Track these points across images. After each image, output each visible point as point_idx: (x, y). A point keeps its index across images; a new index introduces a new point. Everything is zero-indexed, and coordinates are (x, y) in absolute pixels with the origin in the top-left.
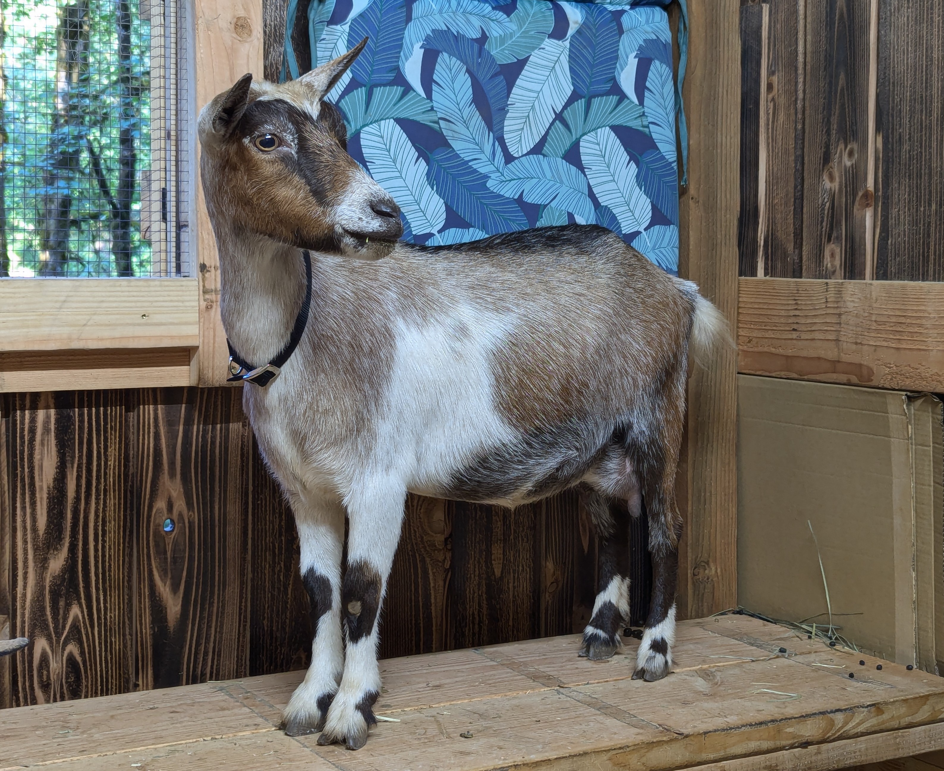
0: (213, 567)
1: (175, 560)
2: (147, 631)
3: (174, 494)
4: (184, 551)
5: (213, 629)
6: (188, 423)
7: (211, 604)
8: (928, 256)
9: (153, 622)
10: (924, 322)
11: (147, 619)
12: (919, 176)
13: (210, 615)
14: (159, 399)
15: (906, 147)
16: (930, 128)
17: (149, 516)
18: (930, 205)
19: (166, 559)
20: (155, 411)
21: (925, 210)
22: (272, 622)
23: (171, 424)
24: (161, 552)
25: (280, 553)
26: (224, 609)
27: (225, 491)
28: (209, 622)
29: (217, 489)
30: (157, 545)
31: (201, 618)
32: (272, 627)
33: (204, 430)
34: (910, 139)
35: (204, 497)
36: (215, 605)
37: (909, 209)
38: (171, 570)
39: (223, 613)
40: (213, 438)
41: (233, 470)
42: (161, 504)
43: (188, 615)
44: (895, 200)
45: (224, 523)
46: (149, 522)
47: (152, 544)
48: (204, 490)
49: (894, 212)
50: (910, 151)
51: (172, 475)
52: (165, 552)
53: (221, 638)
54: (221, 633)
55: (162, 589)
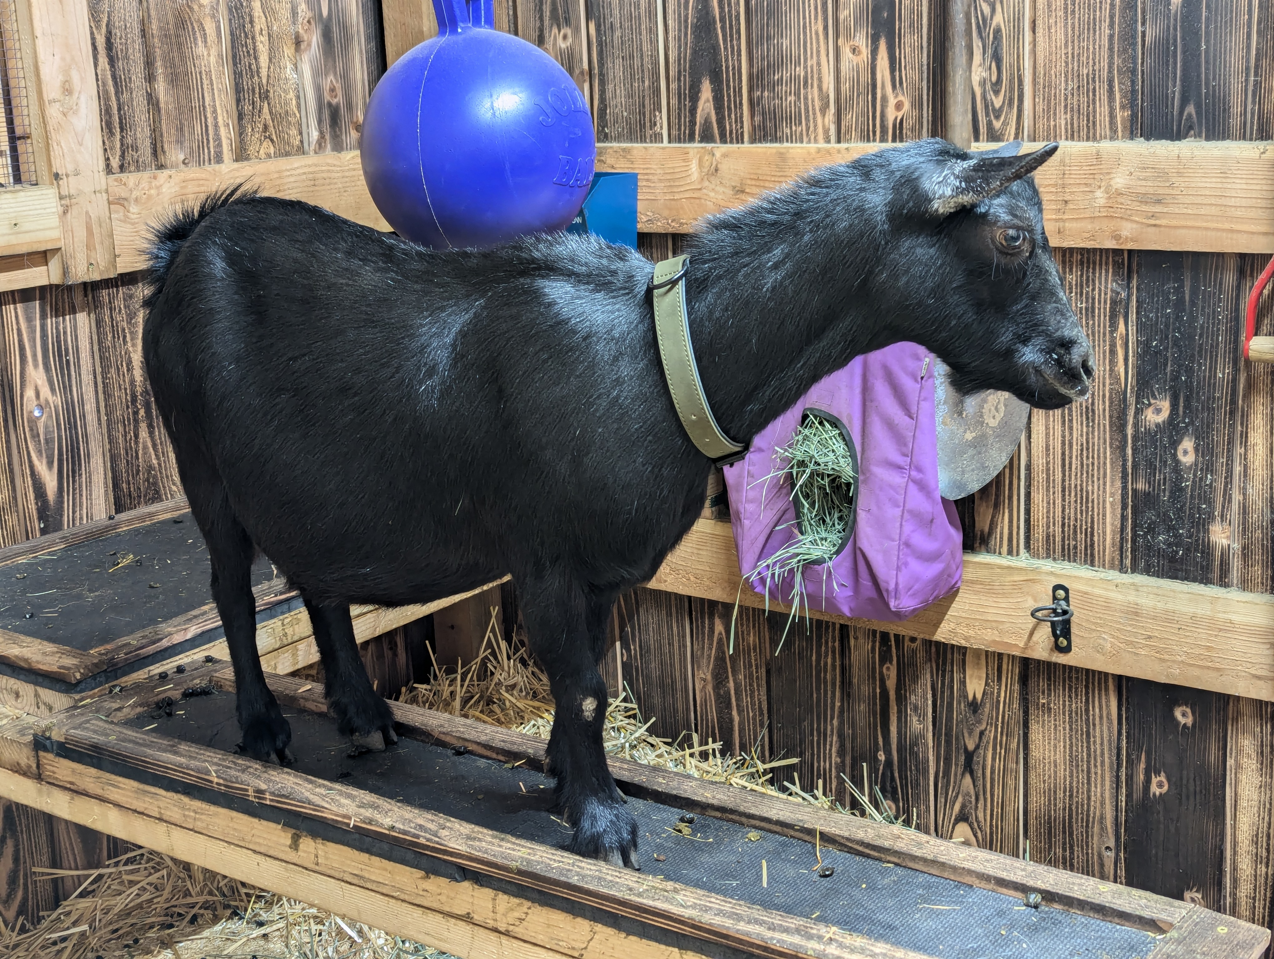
0: (78, 443)
1: (47, 441)
2: (32, 507)
3: (39, 382)
4: (54, 431)
5: (84, 497)
6: (43, 317)
7: (80, 475)
8: (645, 123)
9: (36, 498)
10: (650, 177)
11: (31, 495)
12: (632, 57)
13: (80, 486)
14: (17, 298)
15: (618, 33)
16: (640, 19)
17: (22, 405)
18: (643, 82)
19: (39, 441)
20: (15, 309)
21: (639, 86)
22: (129, 484)
23: (29, 320)
24: (35, 436)
25: (129, 424)
26: (90, 479)
27: (80, 375)
28: (81, 491)
29: (73, 373)
30: (31, 430)
31: (74, 490)
32: (129, 488)
33: (56, 322)
34: (621, 27)
35: (63, 382)
36: (84, 476)
37: (624, 85)
38: (46, 450)
39: (90, 482)
40: (65, 328)
41: (83, 355)
42: (30, 393)
43: (63, 487)
44: (611, 76)
45: (82, 403)
46: (22, 410)
47: (27, 429)
48: (63, 376)
49: (610, 87)
50: (621, 37)
51: (36, 366)
52: (38, 435)
53: (91, 504)
54: (91, 499)
55: (40, 468)
